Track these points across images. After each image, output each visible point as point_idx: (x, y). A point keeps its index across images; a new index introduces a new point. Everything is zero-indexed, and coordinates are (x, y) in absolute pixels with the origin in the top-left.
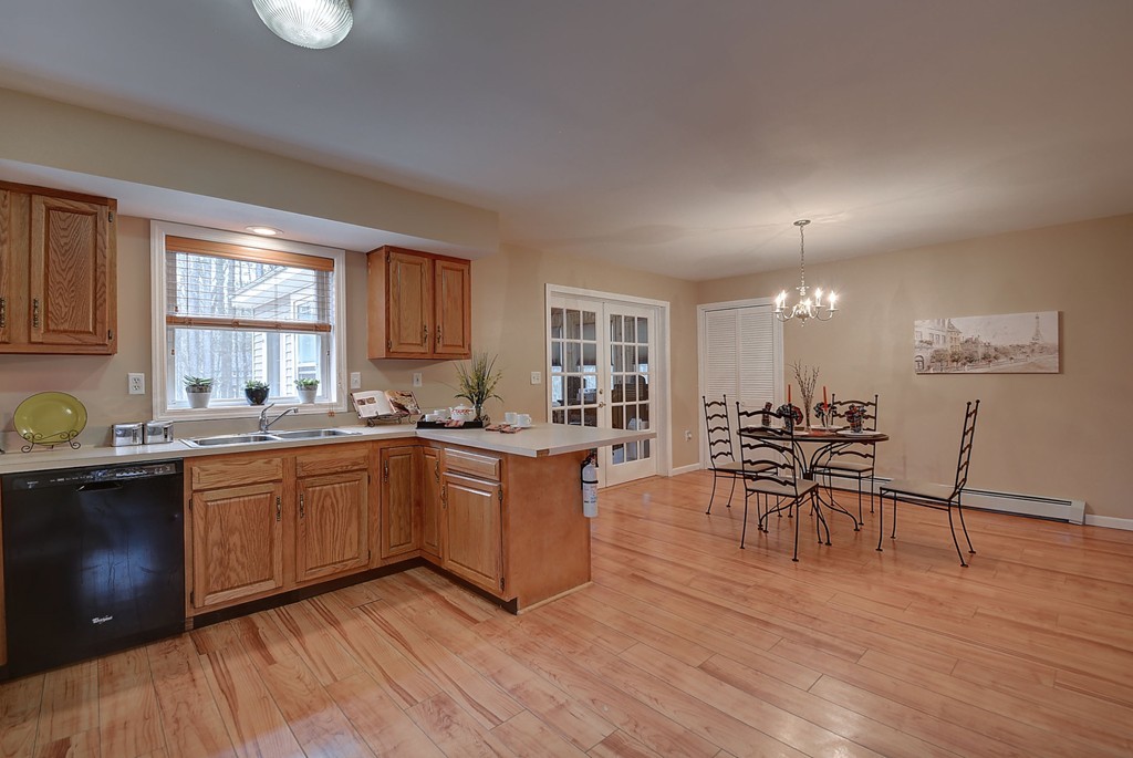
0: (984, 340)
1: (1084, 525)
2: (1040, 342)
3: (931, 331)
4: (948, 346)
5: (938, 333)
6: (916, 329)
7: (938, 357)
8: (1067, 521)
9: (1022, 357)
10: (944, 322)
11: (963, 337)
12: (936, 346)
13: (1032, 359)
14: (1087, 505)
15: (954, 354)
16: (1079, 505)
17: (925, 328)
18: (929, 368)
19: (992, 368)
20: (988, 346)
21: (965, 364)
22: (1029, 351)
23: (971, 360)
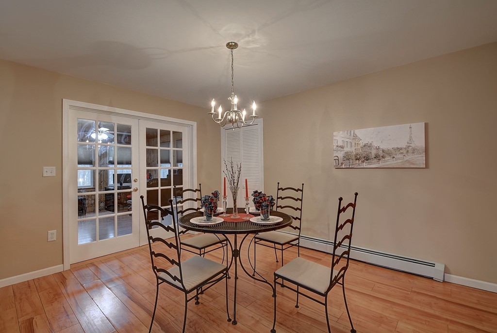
0: (375, 144)
1: (444, 281)
2: (413, 145)
3: (343, 139)
4: (353, 149)
5: (348, 140)
6: (334, 138)
7: (347, 157)
8: (432, 278)
9: (400, 156)
10: (351, 132)
11: (362, 143)
12: (347, 149)
13: (407, 158)
14: (446, 267)
15: (357, 154)
16: (440, 267)
17: (340, 137)
18: (342, 164)
19: (381, 164)
20: (378, 148)
21: (363, 162)
22: (405, 152)
23: (367, 159)
